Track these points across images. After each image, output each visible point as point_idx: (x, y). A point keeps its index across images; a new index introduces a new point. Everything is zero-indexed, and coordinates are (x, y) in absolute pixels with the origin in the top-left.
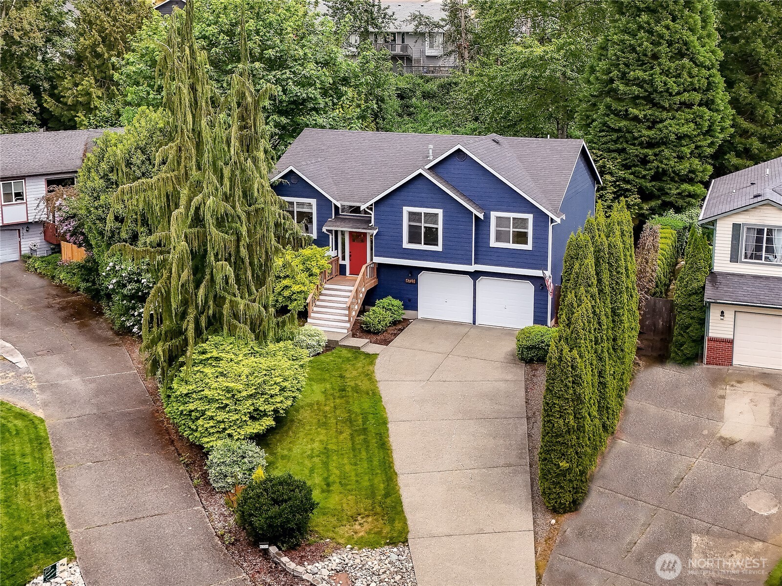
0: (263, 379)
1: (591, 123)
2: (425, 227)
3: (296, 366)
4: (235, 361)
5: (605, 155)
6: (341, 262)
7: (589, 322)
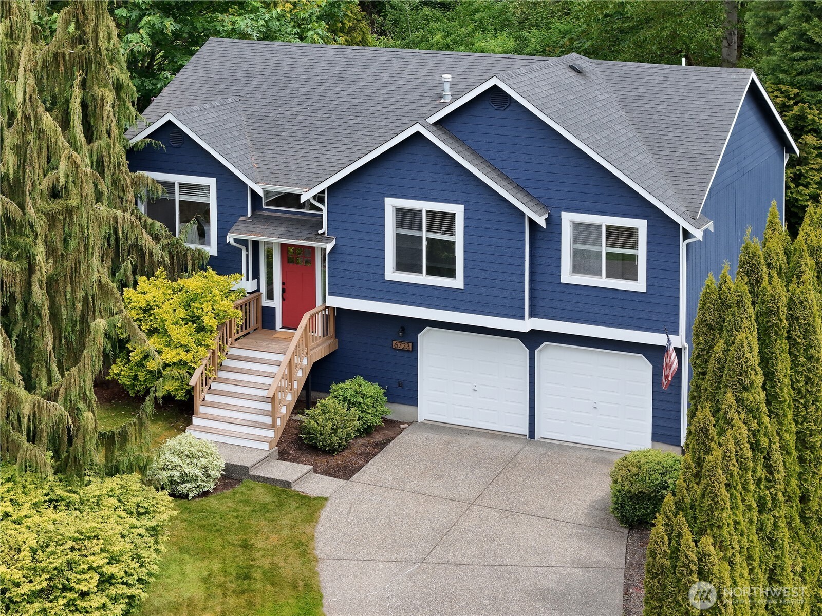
0: (65, 558)
1: (775, 33)
2: (428, 239)
3: (142, 531)
4: (14, 518)
5: (805, 95)
6: (266, 303)
7: (743, 468)
